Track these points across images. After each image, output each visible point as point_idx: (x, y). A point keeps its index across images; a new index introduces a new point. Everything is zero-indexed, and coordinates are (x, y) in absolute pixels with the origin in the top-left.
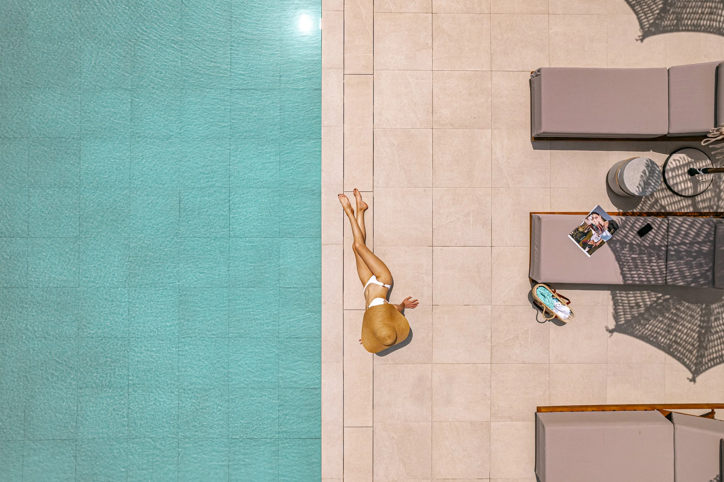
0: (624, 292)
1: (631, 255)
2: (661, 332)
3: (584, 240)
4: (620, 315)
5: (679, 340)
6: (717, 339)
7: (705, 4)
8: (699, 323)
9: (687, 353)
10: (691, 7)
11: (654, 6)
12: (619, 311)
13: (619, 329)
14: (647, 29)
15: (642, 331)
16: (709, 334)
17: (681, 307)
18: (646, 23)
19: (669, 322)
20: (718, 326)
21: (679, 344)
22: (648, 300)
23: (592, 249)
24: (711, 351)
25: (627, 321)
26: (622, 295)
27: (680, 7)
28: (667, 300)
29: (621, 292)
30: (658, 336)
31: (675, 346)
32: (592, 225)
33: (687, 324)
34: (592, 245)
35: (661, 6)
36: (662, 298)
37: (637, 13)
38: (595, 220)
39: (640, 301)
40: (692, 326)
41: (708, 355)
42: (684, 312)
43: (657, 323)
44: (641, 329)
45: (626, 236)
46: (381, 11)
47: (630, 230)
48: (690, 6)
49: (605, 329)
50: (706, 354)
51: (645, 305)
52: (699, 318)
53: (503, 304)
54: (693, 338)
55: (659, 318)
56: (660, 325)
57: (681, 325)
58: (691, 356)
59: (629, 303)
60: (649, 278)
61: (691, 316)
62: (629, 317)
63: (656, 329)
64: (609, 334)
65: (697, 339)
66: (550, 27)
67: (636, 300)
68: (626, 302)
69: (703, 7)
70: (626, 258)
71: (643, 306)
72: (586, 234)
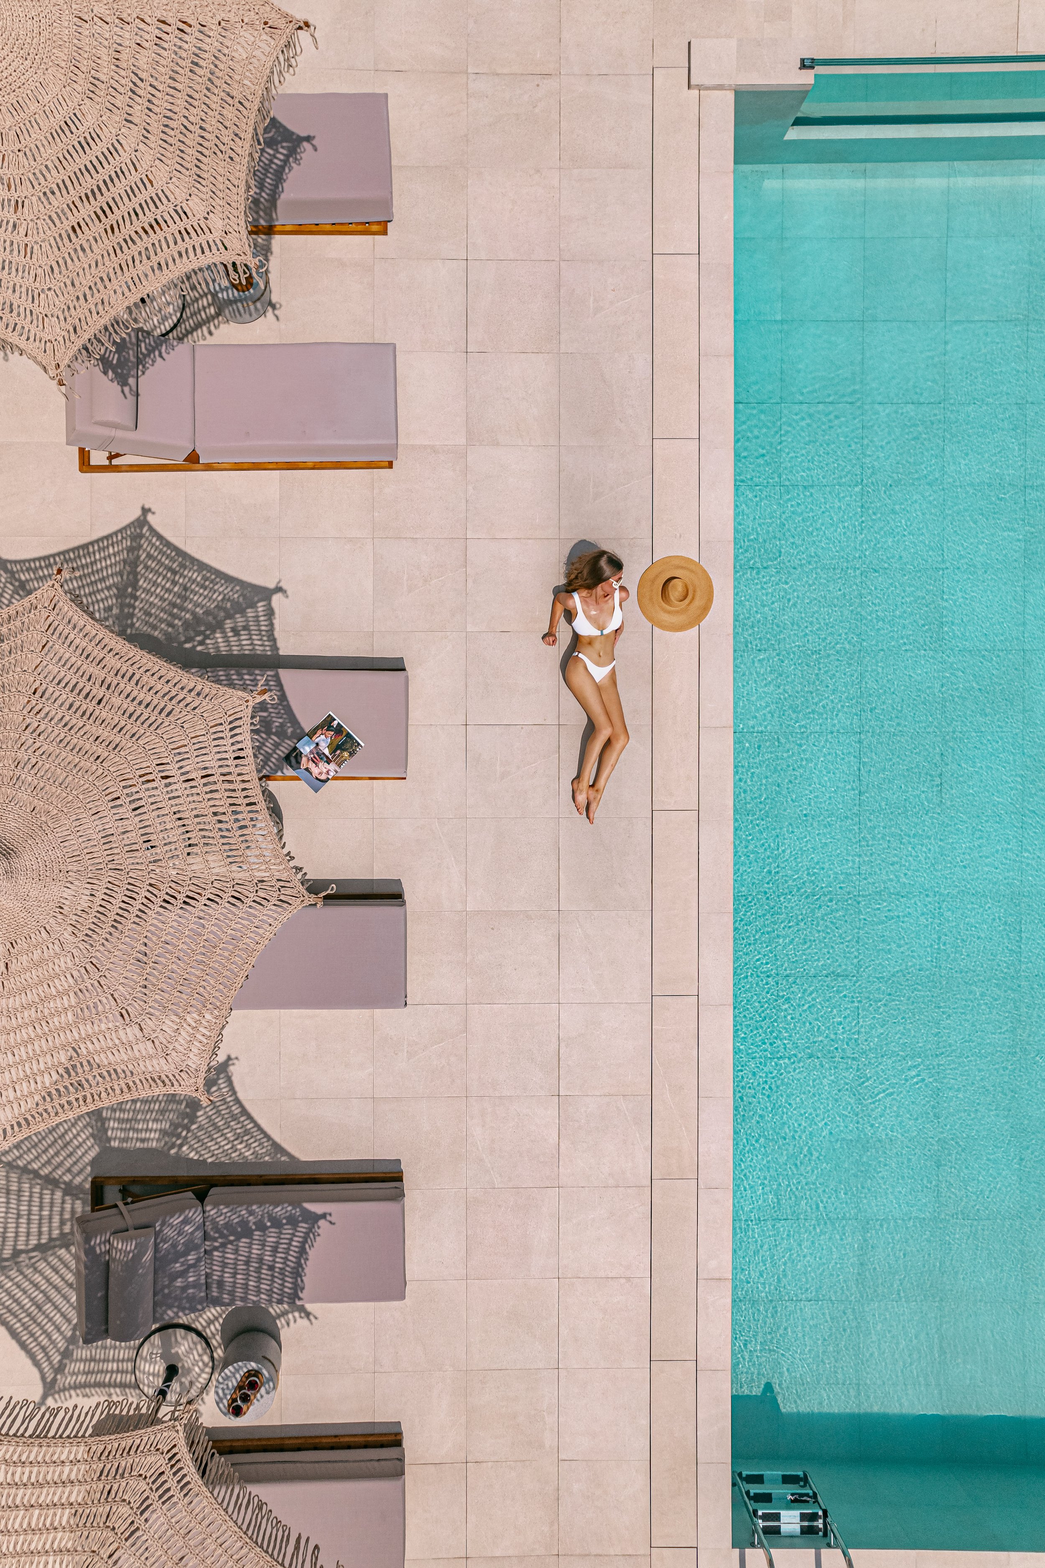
0: (259, 652)
1: (269, 716)
2: (197, 589)
3: (340, 738)
4: (264, 616)
5: (169, 575)
6: (108, 576)
7: (130, 1116)
8: (137, 603)
9: (156, 554)
10: (152, 1112)
11: (210, 1113)
12: (266, 623)
13: (266, 594)
14: (222, 1076)
15: (229, 589)
16: (120, 586)
17: (166, 628)
18: (222, 1086)
19: (186, 604)
20: (107, 598)
21: (170, 569)
22: (220, 640)
23: (327, 724)
24: (117, 559)
25: (253, 605)
26: (261, 647)
27: (170, 1111)
28: (189, 640)
29: (264, 653)
30: (202, 582)
31: (174, 566)
32: (329, 761)
33: (156, 601)
34: (327, 730)
35: (199, 1113)
36: (196, 643)
37: (238, 1101)
38: (325, 771)
39: (231, 639)
40: (147, 597)
41: (122, 551)
42: (161, 621)
43: (204, 602)
44: (231, 594)
45: (277, 745)
46: (639, 1097)
47: (271, 755)
48: (154, 1114)
49: (289, 593)
50: (125, 552)
51: (223, 632)
52: (137, 611)
53: (449, 633)
54: (146, 579)
55: (201, 612)
56: (200, 600)
57: (165, 600)
58: (149, 549)
59: (250, 634)
60: (240, 680)
61: (149, 614)
62: (250, 613)
63: (206, 593)
64: (281, 584)
65: (139, 577)
66: (371, 1077)
67: (239, 640)
68: (254, 637)
69: (134, 1111)
70: (276, 711)
71: (228, 630)
72: (338, 747)
